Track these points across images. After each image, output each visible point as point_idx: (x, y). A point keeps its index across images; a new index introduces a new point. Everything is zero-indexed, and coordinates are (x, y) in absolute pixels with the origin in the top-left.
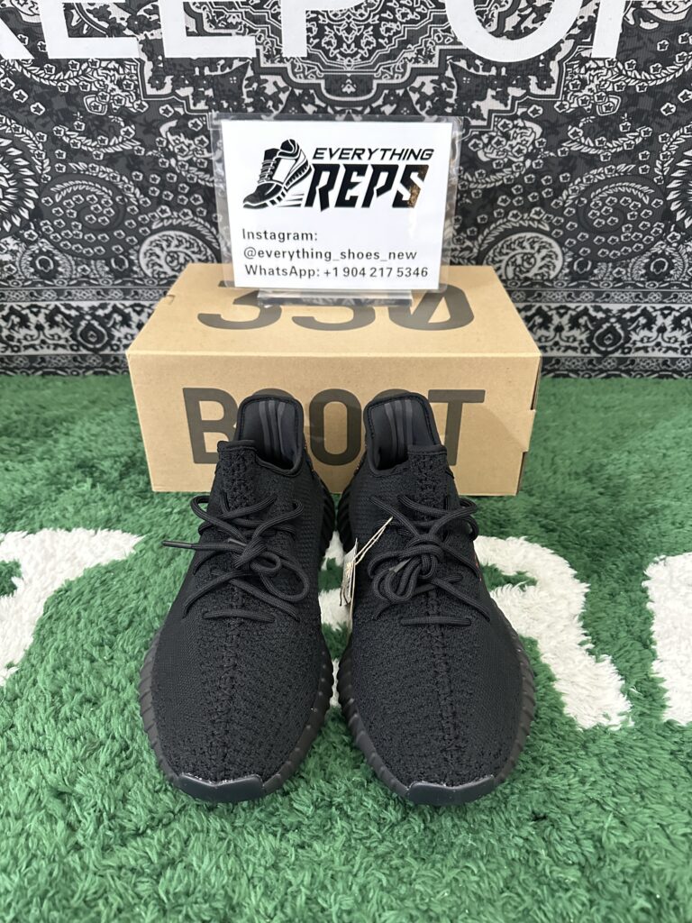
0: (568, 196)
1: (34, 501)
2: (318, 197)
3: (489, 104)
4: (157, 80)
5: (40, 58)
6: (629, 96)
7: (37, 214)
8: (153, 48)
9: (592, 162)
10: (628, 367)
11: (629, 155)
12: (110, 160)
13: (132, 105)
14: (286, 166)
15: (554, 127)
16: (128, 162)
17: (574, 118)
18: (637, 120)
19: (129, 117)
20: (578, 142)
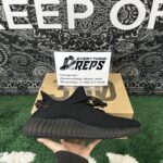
1: (10, 141)
2: (78, 67)
3: (121, 39)
4: (37, 33)
5: (7, 29)
6: (156, 37)
9: (146, 52)
11: (156, 50)
12: (26, 51)
13: (31, 39)
14: (70, 62)
15: (137, 44)
16: (30, 52)
17: (142, 42)
18: (158, 42)
19: (30, 42)
20: (143, 47)
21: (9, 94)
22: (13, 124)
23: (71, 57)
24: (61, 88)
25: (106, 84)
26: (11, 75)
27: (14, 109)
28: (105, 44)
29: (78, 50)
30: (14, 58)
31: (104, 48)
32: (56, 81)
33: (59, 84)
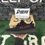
3: (32, 5)
4: (10, 4)
5: (1, 2)
6: (42, 5)
7: (2, 12)
8: (9, 2)
11: (42, 8)
13: (8, 5)
14: (19, 11)
16: (8, 9)
17: (38, 6)
21: (3, 20)
22: (4, 28)
23: (19, 10)
24: (17, 19)
25: (28, 18)
26: (3, 15)
27: (4, 24)
28: (28, 6)
29: (21, 8)
30: (4, 10)
31: (28, 8)
32: (15, 17)
33: (16, 18)
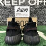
0: (37, 13)
4: (11, 7)
6: (40, 7)
10: (43, 25)
11: (40, 11)
20: (37, 10)
26: (3, 18)
